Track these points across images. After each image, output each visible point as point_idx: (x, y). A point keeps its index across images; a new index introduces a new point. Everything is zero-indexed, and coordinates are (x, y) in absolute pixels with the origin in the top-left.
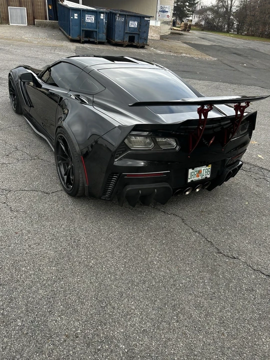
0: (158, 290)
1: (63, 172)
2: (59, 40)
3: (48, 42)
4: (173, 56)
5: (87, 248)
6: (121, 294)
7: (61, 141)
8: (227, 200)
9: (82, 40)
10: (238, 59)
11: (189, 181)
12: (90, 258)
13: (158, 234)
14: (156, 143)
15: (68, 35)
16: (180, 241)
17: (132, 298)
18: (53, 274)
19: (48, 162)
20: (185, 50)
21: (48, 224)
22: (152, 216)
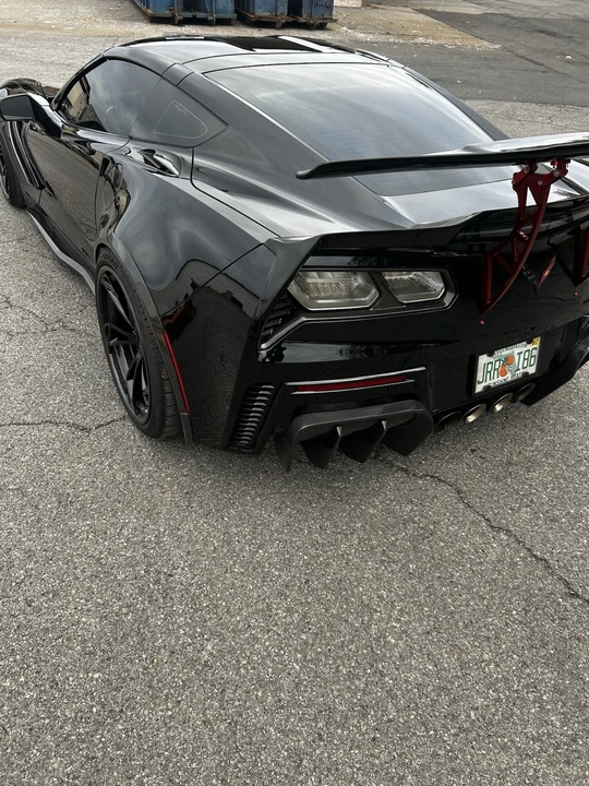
0: (406, 739)
1: (126, 368)
2: (124, 20)
3: (98, 26)
4: (394, 43)
5: (194, 598)
6: (297, 756)
7: (109, 285)
8: (572, 425)
9: (178, 18)
10: (550, 43)
11: (479, 388)
12: (202, 635)
13: (393, 544)
14: (383, 287)
15: (144, 8)
16: (459, 564)
17: (329, 770)
18: (93, 698)
19: (89, 335)
20: (422, 29)
21: (84, 525)
22: (374, 484)
